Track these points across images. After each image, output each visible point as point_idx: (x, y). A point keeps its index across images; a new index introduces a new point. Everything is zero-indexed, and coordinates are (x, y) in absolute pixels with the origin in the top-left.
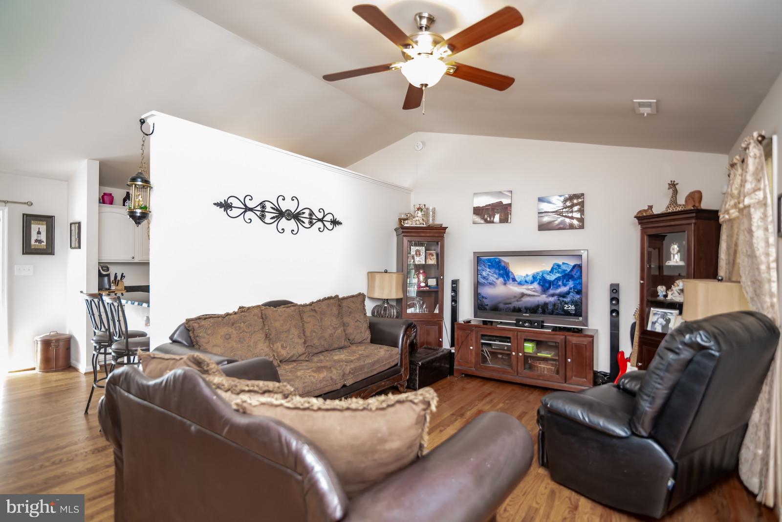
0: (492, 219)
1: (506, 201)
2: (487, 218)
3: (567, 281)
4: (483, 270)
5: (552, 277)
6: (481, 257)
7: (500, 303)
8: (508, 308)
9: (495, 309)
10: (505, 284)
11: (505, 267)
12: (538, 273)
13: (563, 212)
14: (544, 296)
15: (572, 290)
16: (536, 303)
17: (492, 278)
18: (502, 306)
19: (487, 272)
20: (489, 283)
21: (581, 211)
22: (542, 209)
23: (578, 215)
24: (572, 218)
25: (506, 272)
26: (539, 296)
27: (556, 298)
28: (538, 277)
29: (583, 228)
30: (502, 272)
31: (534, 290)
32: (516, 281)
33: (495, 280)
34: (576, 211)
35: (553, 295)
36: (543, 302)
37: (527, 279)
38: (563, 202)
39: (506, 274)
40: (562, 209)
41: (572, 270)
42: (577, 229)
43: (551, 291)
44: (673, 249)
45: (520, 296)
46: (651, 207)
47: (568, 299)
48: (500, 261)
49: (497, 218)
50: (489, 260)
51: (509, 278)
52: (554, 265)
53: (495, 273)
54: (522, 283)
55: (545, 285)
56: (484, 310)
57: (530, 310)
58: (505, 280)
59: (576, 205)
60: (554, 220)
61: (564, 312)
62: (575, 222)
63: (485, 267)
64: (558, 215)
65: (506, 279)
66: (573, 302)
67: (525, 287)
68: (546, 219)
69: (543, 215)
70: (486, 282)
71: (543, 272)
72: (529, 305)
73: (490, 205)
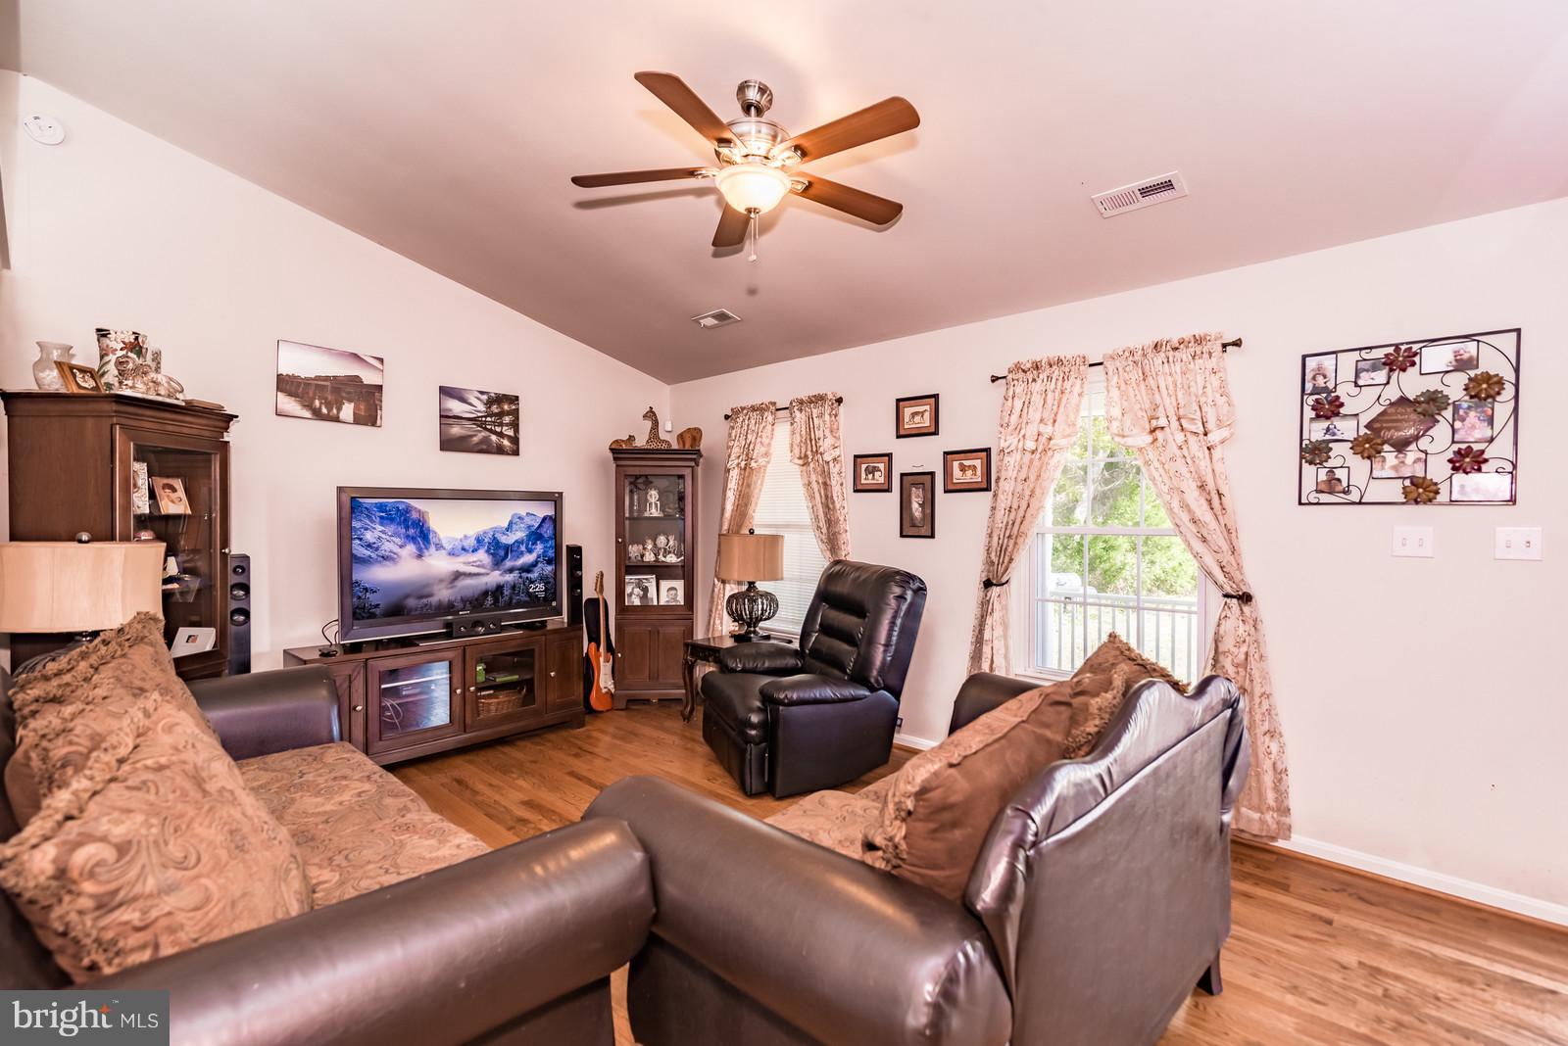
0: (335, 411)
1: (369, 378)
2: (320, 408)
3: (533, 544)
4: (366, 529)
5: (509, 539)
6: (360, 500)
7: (407, 596)
8: (426, 605)
9: (397, 611)
10: (420, 556)
11: (419, 521)
12: (485, 533)
13: (485, 421)
14: (497, 573)
15: (541, 559)
16: (483, 588)
17: (387, 547)
18: (411, 602)
19: (377, 534)
20: (383, 557)
21: (515, 425)
22: (450, 410)
23: (511, 433)
24: (500, 435)
25: (422, 532)
26: (488, 574)
27: (516, 574)
28: (486, 540)
29: (518, 454)
30: (411, 531)
31: (478, 563)
32: (444, 549)
33: (396, 549)
34: (507, 425)
35: (511, 570)
36: (495, 585)
37: (466, 544)
38: (486, 404)
39: (420, 535)
40: (486, 417)
41: (540, 526)
42: (509, 454)
43: (508, 564)
44: (651, 496)
45: (452, 577)
46: (631, 438)
47: (534, 575)
48: (408, 510)
49: (347, 411)
50: (381, 508)
51: (429, 543)
52: (513, 517)
53: (396, 534)
54: (456, 552)
55: (499, 551)
56: (369, 618)
57: (470, 603)
58: (420, 549)
59: (508, 413)
60: (470, 433)
61: (530, 597)
62: (506, 442)
63: (372, 521)
64: (478, 426)
65: (422, 546)
66: (542, 578)
67: (462, 559)
68: (456, 431)
69: (451, 421)
70: (373, 555)
71: (495, 530)
72: (468, 593)
73: (327, 378)
